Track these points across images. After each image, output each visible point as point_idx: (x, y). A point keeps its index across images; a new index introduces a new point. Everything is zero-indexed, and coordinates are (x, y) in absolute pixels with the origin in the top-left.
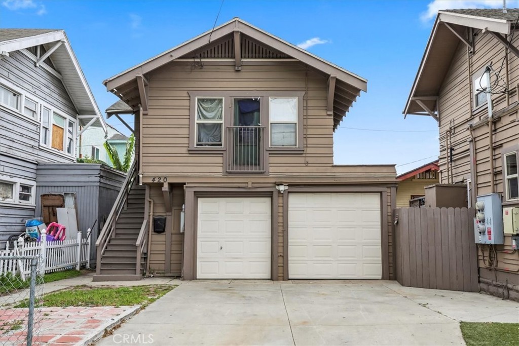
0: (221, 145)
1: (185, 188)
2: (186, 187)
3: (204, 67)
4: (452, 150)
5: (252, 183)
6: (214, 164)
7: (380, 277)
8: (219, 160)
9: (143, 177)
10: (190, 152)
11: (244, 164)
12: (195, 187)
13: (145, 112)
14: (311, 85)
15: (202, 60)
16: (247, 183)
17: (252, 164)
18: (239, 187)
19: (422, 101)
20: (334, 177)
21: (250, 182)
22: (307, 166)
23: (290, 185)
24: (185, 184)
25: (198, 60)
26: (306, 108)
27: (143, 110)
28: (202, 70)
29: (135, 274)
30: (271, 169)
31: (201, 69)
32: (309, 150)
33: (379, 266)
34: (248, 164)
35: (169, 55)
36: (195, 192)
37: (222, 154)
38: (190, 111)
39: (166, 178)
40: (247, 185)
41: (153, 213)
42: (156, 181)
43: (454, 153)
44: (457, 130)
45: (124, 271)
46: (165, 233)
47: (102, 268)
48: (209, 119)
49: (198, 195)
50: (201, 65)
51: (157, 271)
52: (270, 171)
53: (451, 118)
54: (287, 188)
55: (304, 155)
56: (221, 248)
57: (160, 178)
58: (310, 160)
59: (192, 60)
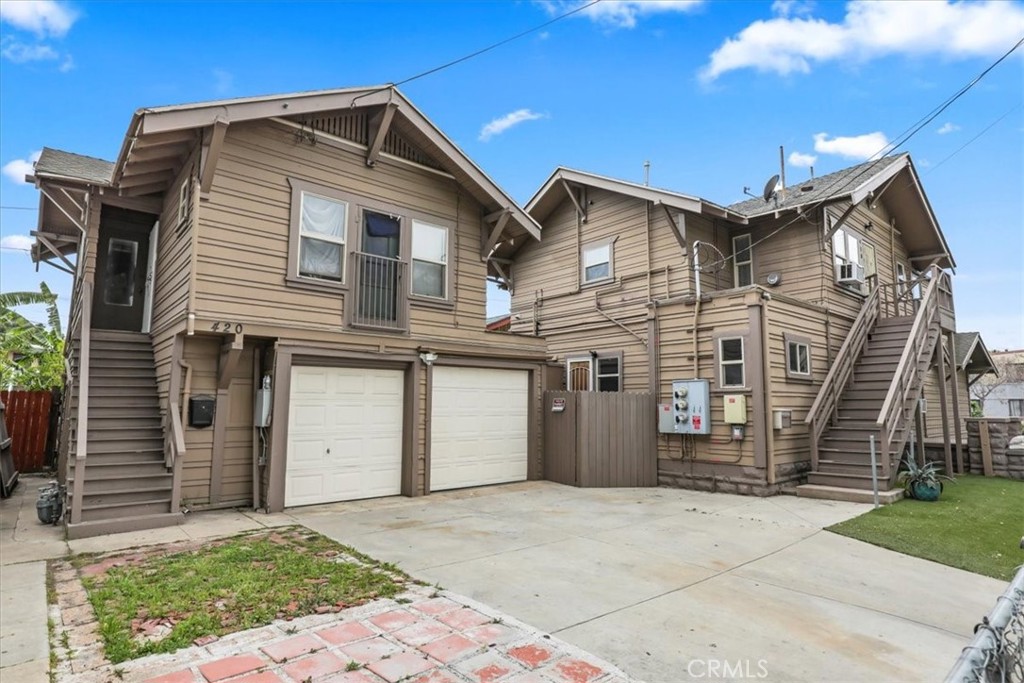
0: (340, 280)
1: (276, 347)
2: (279, 345)
3: (318, 145)
4: (538, 324)
5: (387, 347)
6: (328, 311)
7: (525, 478)
8: (336, 304)
9: (196, 319)
10: (289, 284)
11: (372, 316)
12: (294, 346)
13: (205, 196)
14: (463, 216)
15: (316, 132)
16: (379, 346)
17: (383, 317)
18: (367, 352)
19: (498, 263)
20: (488, 347)
21: (384, 344)
22: (456, 328)
23: (440, 354)
24: (276, 339)
25: (309, 130)
26: (458, 246)
27: (202, 190)
28: (312, 148)
29: (169, 511)
30: (413, 328)
31: (311, 145)
32: (460, 306)
33: (524, 465)
34: (378, 316)
35: (283, 103)
36: (293, 355)
37: (343, 295)
38: (290, 212)
39: (240, 325)
40: (377, 349)
41: (191, 389)
42: (221, 329)
43: (540, 328)
44: (545, 303)
45: (140, 509)
46: (211, 428)
47: (84, 508)
48: (317, 231)
49: (299, 360)
50: (313, 141)
51: (193, 501)
52: (412, 330)
53: (538, 288)
54: (436, 357)
55: (453, 313)
56: (328, 451)
57: (228, 325)
58: (461, 320)
59: (299, 127)
